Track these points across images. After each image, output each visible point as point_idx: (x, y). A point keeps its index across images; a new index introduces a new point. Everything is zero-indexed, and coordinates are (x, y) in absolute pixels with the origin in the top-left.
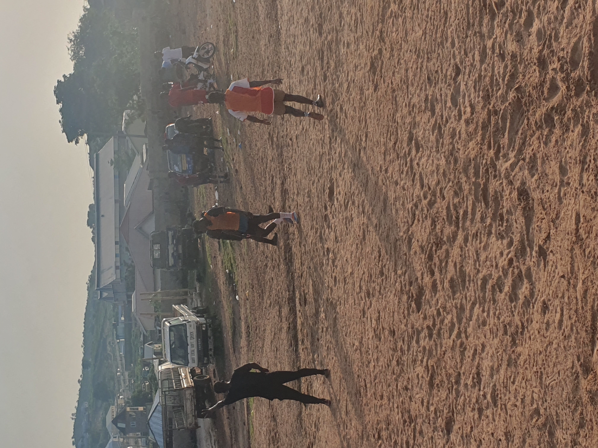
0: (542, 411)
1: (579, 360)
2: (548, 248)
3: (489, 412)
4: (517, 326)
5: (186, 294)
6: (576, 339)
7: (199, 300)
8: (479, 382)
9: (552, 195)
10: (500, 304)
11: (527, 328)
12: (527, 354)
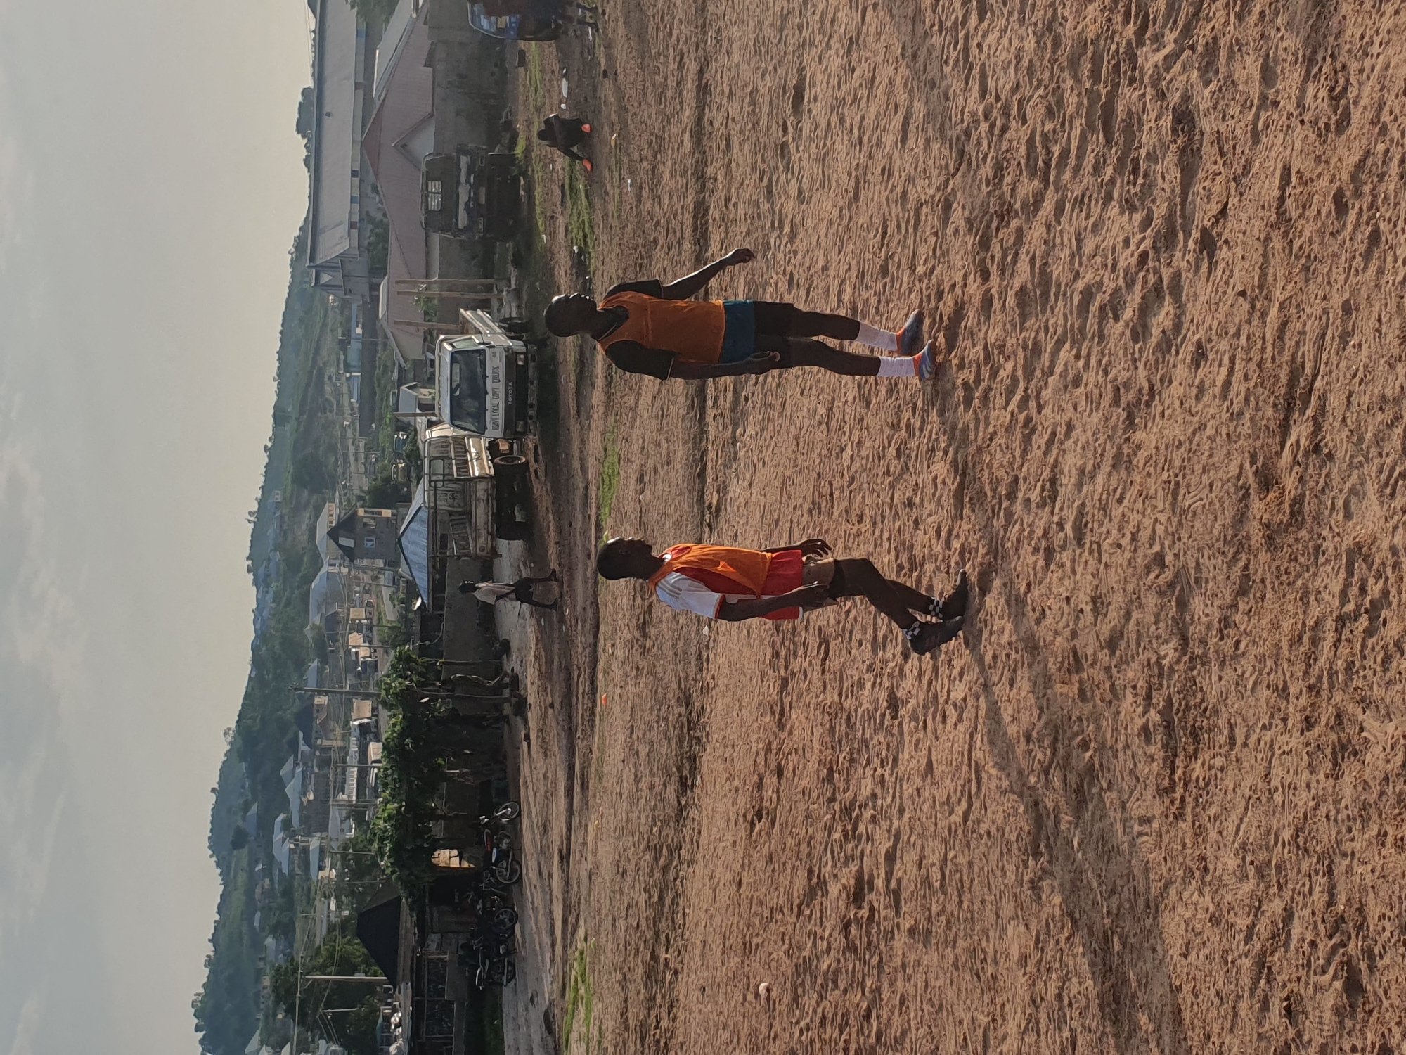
0: (1169, 559)
1: (1253, 462)
2: (1219, 235)
3: (1065, 557)
4: (1140, 391)
5: (489, 289)
6: (1252, 419)
7: (514, 305)
8: (1053, 498)
9: (1241, 127)
10: (1112, 344)
11: (1160, 393)
12: (1153, 444)
